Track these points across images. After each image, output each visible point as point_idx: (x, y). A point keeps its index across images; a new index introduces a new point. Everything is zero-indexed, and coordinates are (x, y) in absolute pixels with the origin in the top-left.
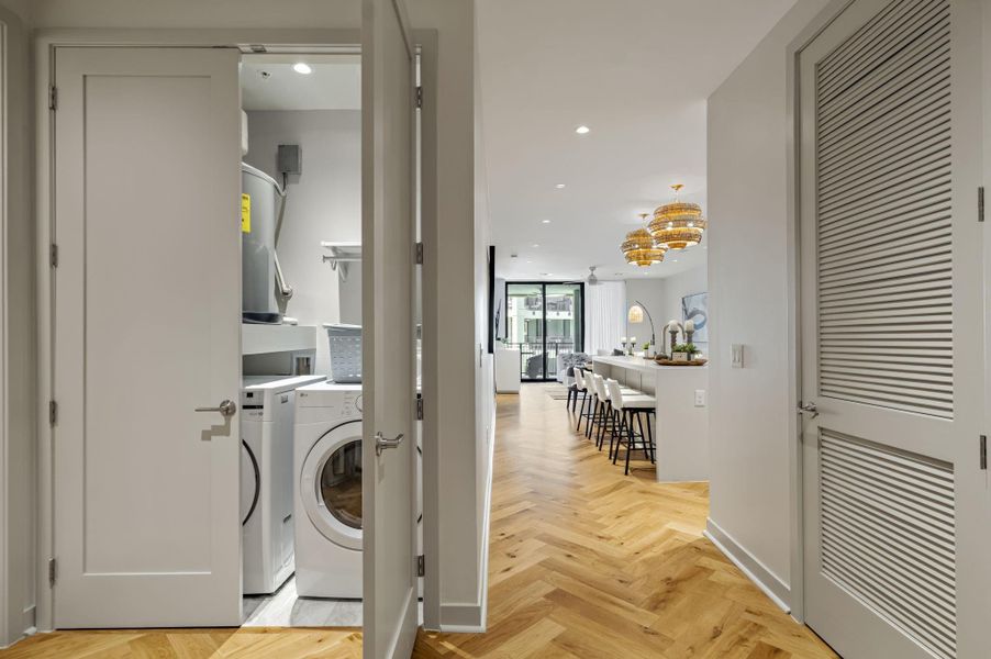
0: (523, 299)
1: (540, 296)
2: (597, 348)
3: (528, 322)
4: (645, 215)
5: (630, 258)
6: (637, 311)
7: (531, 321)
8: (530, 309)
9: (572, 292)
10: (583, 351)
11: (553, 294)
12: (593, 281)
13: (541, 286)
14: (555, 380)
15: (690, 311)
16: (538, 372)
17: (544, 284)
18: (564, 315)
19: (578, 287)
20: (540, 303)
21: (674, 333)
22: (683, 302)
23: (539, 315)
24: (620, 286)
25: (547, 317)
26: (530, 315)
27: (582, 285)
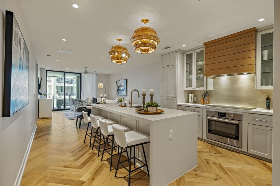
0: (56, 78)
1: (63, 78)
2: (86, 97)
3: (58, 87)
4: (120, 40)
5: (113, 58)
6: (101, 85)
7: (59, 86)
8: (59, 82)
9: (76, 77)
10: (80, 98)
11: (69, 77)
12: (86, 72)
13: (63, 73)
14: (69, 109)
15: (119, 85)
16: (62, 106)
17: (65, 72)
18: (71, 85)
19: (79, 75)
20: (63, 81)
21: (144, 96)
22: (116, 83)
23: (62, 85)
24: (94, 76)
25: (66, 86)
26: (58, 85)
27: (81, 74)
